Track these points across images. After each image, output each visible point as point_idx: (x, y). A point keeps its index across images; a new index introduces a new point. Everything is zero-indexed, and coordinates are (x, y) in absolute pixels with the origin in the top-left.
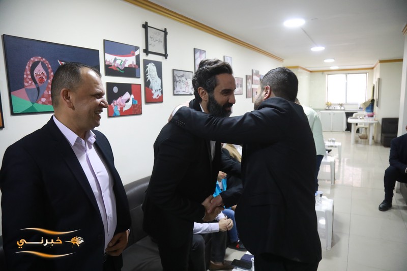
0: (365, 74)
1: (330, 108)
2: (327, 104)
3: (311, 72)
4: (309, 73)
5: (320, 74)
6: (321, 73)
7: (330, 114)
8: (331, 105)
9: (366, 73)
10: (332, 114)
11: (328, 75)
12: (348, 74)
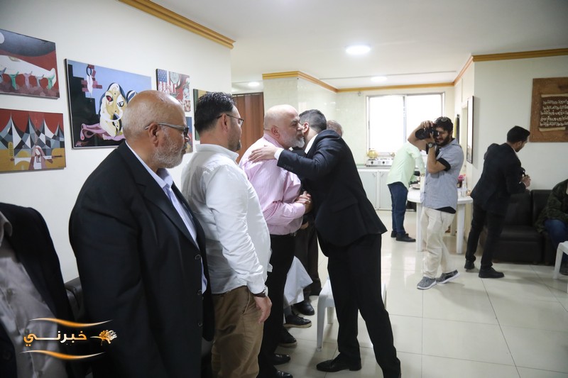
0: (439, 96)
1: (375, 163)
2: (368, 155)
3: (336, 90)
4: (333, 92)
5: (354, 95)
6: (357, 92)
7: (374, 175)
8: (376, 156)
9: (441, 94)
10: (378, 175)
11: (370, 97)
12: (408, 95)
